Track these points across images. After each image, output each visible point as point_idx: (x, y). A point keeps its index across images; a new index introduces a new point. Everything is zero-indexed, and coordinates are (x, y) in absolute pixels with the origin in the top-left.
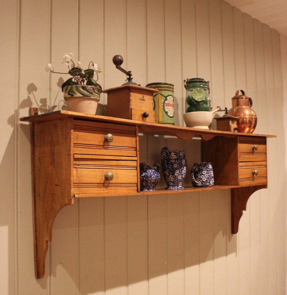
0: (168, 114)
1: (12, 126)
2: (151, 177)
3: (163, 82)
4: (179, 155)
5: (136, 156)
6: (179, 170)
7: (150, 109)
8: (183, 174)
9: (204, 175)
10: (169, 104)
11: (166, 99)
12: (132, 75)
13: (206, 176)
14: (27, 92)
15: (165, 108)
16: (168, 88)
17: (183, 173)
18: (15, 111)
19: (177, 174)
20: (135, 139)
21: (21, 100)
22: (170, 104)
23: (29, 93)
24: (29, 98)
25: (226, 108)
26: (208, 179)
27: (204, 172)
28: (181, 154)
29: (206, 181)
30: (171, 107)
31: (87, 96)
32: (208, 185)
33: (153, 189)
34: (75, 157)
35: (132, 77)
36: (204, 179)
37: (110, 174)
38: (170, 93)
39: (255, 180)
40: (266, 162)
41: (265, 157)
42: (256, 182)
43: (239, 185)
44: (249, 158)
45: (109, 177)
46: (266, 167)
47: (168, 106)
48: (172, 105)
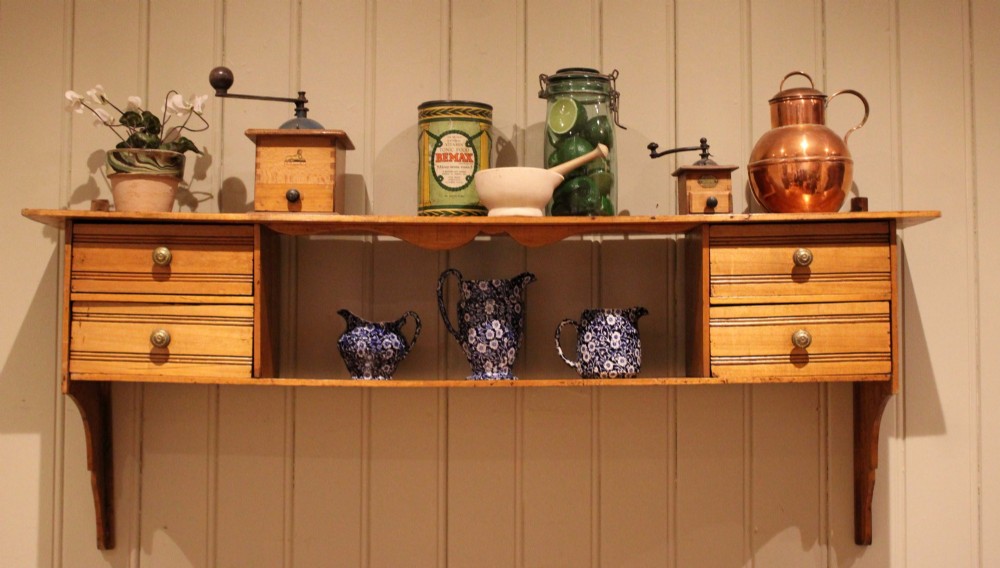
1: (53, 241)
2: (354, 344)
3: (445, 98)
4: (478, 288)
5: (253, 295)
6: (476, 330)
7: (323, 180)
8: (489, 341)
9: (587, 344)
10: (445, 155)
11: (439, 144)
12: (307, 102)
13: (592, 347)
14: (88, 170)
15: (435, 167)
16: (444, 113)
17: (488, 338)
19: (472, 339)
20: (250, 254)
21: (75, 186)
22: (451, 154)
23: (93, 170)
24: (92, 181)
25: (703, 141)
26: (597, 354)
27: (589, 336)
28: (483, 286)
29: (590, 361)
30: (454, 163)
31: (123, 171)
32: (598, 375)
33: (374, 377)
34: (73, 299)
35: (306, 105)
36: (587, 357)
37: (158, 334)
38: (452, 126)
39: (809, 365)
40: (887, 304)
41: (886, 288)
42: (813, 370)
43: (711, 376)
44: (773, 293)
45: (153, 340)
46: (890, 321)
47: (445, 160)
48: (462, 157)
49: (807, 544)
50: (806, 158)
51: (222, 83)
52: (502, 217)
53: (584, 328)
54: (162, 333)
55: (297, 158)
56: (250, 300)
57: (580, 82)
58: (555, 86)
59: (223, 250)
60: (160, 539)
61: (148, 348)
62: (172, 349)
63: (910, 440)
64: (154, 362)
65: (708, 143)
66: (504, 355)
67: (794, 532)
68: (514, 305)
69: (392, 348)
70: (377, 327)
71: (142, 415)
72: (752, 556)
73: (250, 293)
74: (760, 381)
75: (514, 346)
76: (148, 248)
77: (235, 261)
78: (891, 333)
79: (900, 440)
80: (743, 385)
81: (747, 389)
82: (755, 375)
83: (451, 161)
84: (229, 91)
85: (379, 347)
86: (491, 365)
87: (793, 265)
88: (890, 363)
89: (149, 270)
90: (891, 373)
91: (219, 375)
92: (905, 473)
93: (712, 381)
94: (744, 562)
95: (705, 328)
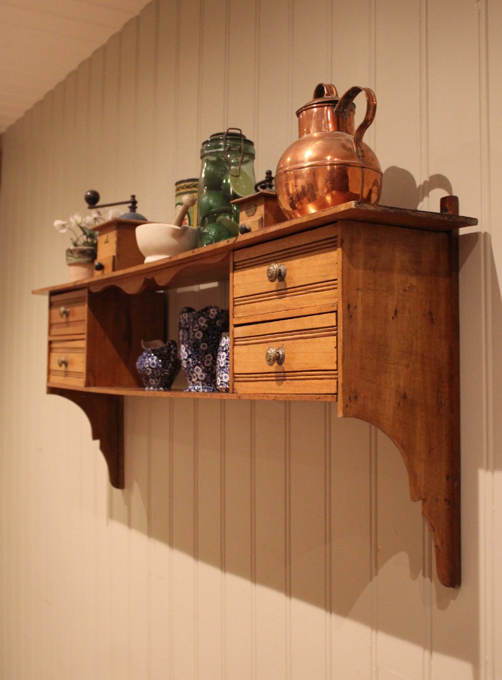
5: (86, 333)
25: (267, 173)
35: (136, 205)
39: (285, 383)
40: (335, 315)
43: (233, 392)
44: (265, 310)
51: (93, 200)
55: (106, 241)
56: (86, 336)
62: (68, 368)
64: (65, 376)
69: (149, 367)
72: (377, 574)
77: (82, 312)
79: (489, 473)
84: (100, 203)
91: (78, 385)
93: (234, 396)
94: (371, 579)
95: (231, 347)
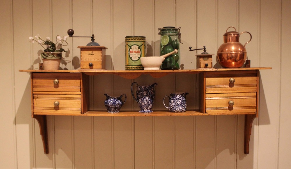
0: (132, 59)
2: (108, 103)
3: (133, 35)
5: (81, 92)
6: (141, 99)
8: (145, 102)
9: (172, 103)
10: (132, 51)
11: (131, 48)
12: (94, 37)
14: (38, 55)
15: (130, 55)
16: (132, 39)
18: (31, 66)
19: (140, 101)
20: (80, 81)
21: (35, 59)
22: (134, 51)
23: (39, 55)
24: (39, 58)
25: (204, 47)
27: (172, 101)
28: (143, 87)
29: (172, 108)
30: (135, 54)
32: (175, 111)
33: (114, 112)
34: (33, 93)
37: (56, 103)
38: (134, 43)
39: (233, 110)
40: (255, 93)
41: (255, 89)
42: (234, 111)
43: (206, 113)
44: (223, 90)
45: (55, 104)
46: (256, 98)
47: (132, 53)
48: (137, 52)
49: (231, 153)
50: (234, 52)
51: (71, 33)
52: (148, 70)
53: (171, 99)
54: (57, 102)
55: (92, 54)
56: (80, 93)
57: (170, 31)
58: (163, 31)
59: (72, 80)
60: (60, 151)
61: (53, 106)
62: (60, 106)
63: (260, 126)
64: (55, 110)
65: (206, 47)
66: (149, 106)
67: (227, 150)
68: (152, 92)
69: (119, 104)
70: (115, 98)
71: (54, 120)
72: (216, 156)
73: (80, 91)
74: (219, 114)
75: (152, 103)
76: (52, 79)
77: (76, 83)
78: (256, 101)
79: (257, 126)
80: (215, 115)
81: (216, 117)
82: (218, 113)
83: (134, 53)
84: (73, 35)
85: (115, 104)
86: (146, 108)
87: (229, 82)
88: (256, 109)
89: (53, 85)
90: (256, 112)
91: (72, 113)
92: (258, 134)
93: (206, 114)
94: (214, 158)
95: (204, 100)
